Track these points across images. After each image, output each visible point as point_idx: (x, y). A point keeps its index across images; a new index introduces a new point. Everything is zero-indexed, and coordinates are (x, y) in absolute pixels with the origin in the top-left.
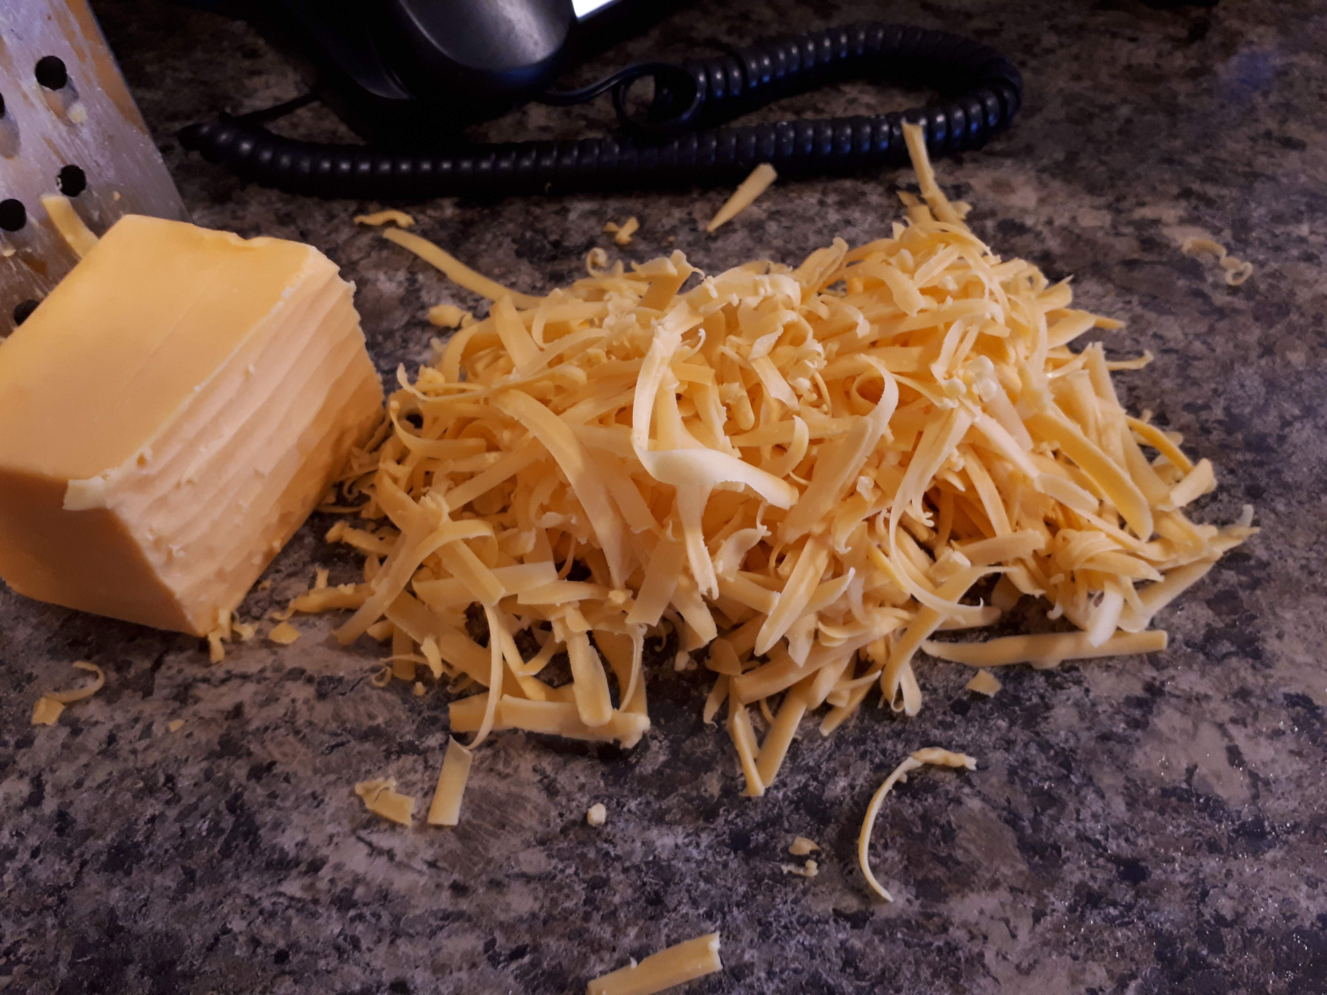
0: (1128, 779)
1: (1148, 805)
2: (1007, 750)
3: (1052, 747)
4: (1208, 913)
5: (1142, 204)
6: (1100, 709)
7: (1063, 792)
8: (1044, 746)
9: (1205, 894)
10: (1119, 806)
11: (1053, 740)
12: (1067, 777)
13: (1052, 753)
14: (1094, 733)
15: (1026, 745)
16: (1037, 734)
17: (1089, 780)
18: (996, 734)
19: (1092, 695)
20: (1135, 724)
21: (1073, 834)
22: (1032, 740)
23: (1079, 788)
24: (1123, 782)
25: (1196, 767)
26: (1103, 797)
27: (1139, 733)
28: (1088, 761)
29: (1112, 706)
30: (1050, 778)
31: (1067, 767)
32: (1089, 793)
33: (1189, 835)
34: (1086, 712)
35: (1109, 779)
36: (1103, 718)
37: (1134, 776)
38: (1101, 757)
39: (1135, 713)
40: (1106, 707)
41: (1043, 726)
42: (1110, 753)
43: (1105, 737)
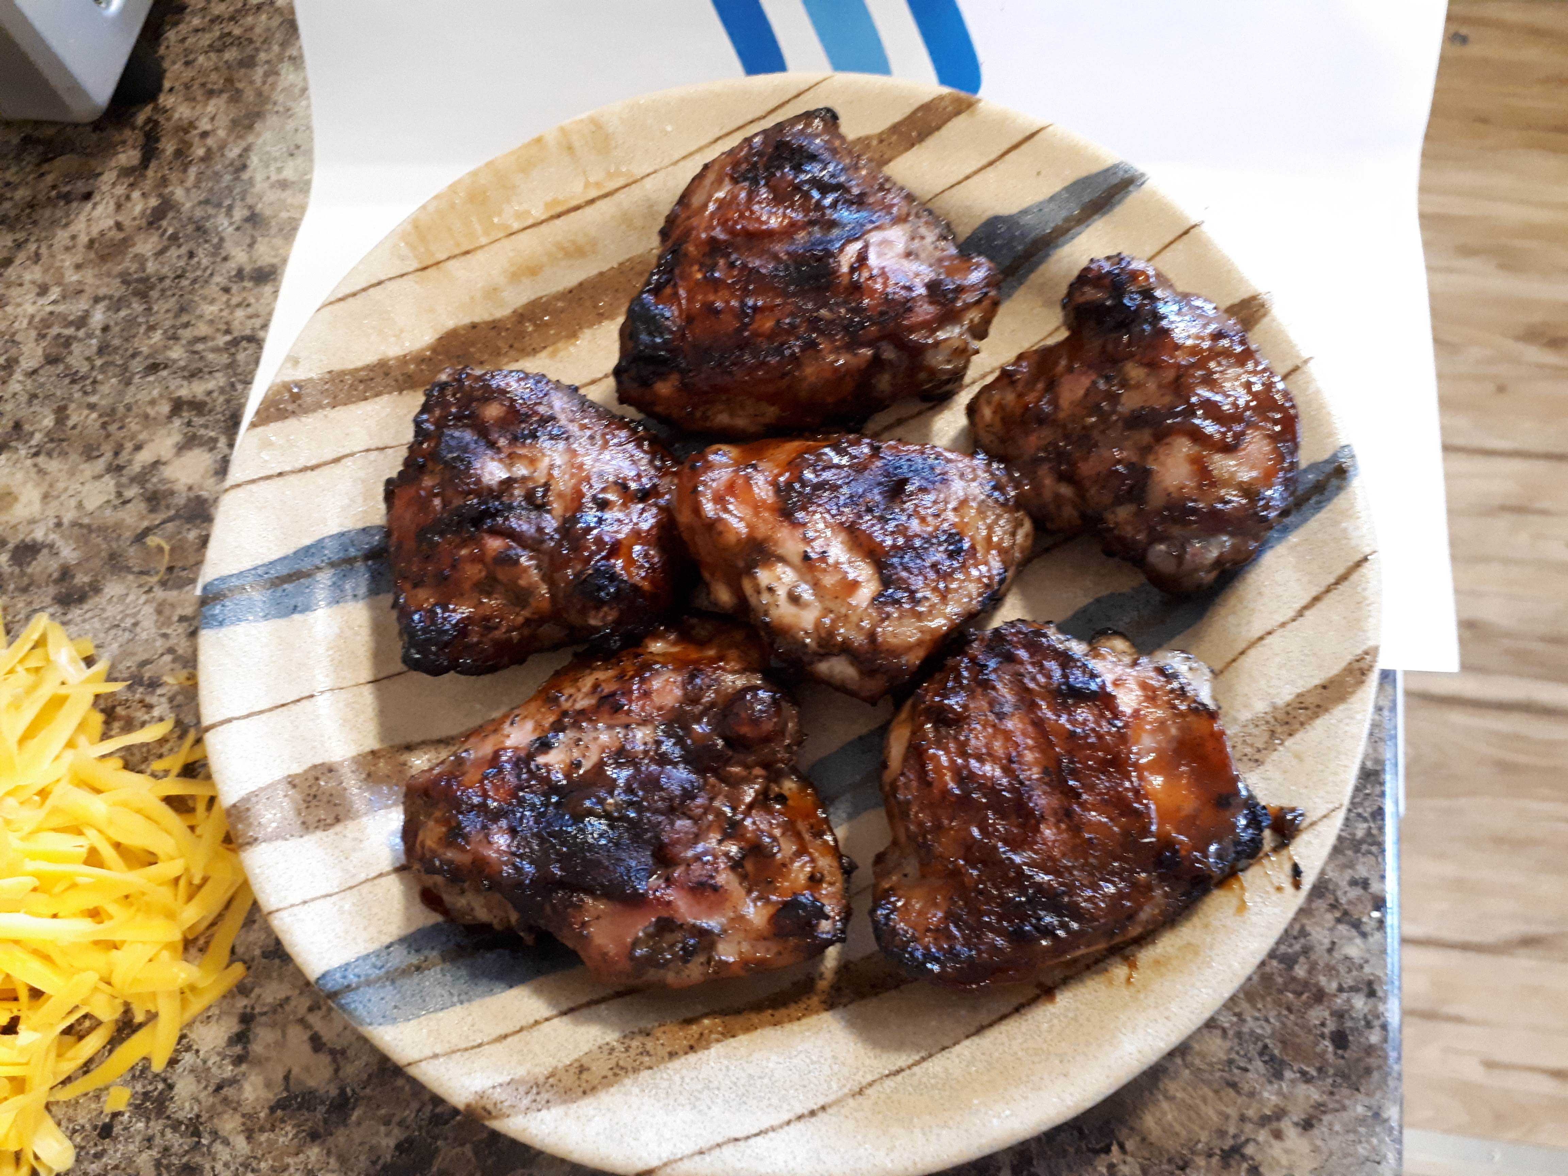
0: (243, 1116)
1: (262, 1130)
2: (149, 1148)
3: (181, 1123)
5: (138, 448)
6: (210, 1063)
7: (198, 1159)
8: (176, 1126)
10: (240, 1143)
11: (181, 1115)
12: (199, 1143)
13: (183, 1128)
14: (211, 1089)
15: (163, 1134)
16: (168, 1118)
17: (215, 1134)
18: (138, 1139)
19: (201, 1053)
20: (238, 1060)
22: (166, 1126)
23: (209, 1147)
24: (241, 1120)
25: (290, 1072)
26: (228, 1144)
27: (244, 1067)
28: (211, 1118)
29: (219, 1054)
30: (187, 1152)
31: (197, 1134)
32: (218, 1147)
33: (296, 1136)
34: (200, 1073)
35: (230, 1124)
36: (214, 1070)
37: (247, 1109)
38: (220, 1108)
39: (238, 1049)
40: (214, 1059)
41: (172, 1107)
42: (225, 1101)
43: (219, 1088)
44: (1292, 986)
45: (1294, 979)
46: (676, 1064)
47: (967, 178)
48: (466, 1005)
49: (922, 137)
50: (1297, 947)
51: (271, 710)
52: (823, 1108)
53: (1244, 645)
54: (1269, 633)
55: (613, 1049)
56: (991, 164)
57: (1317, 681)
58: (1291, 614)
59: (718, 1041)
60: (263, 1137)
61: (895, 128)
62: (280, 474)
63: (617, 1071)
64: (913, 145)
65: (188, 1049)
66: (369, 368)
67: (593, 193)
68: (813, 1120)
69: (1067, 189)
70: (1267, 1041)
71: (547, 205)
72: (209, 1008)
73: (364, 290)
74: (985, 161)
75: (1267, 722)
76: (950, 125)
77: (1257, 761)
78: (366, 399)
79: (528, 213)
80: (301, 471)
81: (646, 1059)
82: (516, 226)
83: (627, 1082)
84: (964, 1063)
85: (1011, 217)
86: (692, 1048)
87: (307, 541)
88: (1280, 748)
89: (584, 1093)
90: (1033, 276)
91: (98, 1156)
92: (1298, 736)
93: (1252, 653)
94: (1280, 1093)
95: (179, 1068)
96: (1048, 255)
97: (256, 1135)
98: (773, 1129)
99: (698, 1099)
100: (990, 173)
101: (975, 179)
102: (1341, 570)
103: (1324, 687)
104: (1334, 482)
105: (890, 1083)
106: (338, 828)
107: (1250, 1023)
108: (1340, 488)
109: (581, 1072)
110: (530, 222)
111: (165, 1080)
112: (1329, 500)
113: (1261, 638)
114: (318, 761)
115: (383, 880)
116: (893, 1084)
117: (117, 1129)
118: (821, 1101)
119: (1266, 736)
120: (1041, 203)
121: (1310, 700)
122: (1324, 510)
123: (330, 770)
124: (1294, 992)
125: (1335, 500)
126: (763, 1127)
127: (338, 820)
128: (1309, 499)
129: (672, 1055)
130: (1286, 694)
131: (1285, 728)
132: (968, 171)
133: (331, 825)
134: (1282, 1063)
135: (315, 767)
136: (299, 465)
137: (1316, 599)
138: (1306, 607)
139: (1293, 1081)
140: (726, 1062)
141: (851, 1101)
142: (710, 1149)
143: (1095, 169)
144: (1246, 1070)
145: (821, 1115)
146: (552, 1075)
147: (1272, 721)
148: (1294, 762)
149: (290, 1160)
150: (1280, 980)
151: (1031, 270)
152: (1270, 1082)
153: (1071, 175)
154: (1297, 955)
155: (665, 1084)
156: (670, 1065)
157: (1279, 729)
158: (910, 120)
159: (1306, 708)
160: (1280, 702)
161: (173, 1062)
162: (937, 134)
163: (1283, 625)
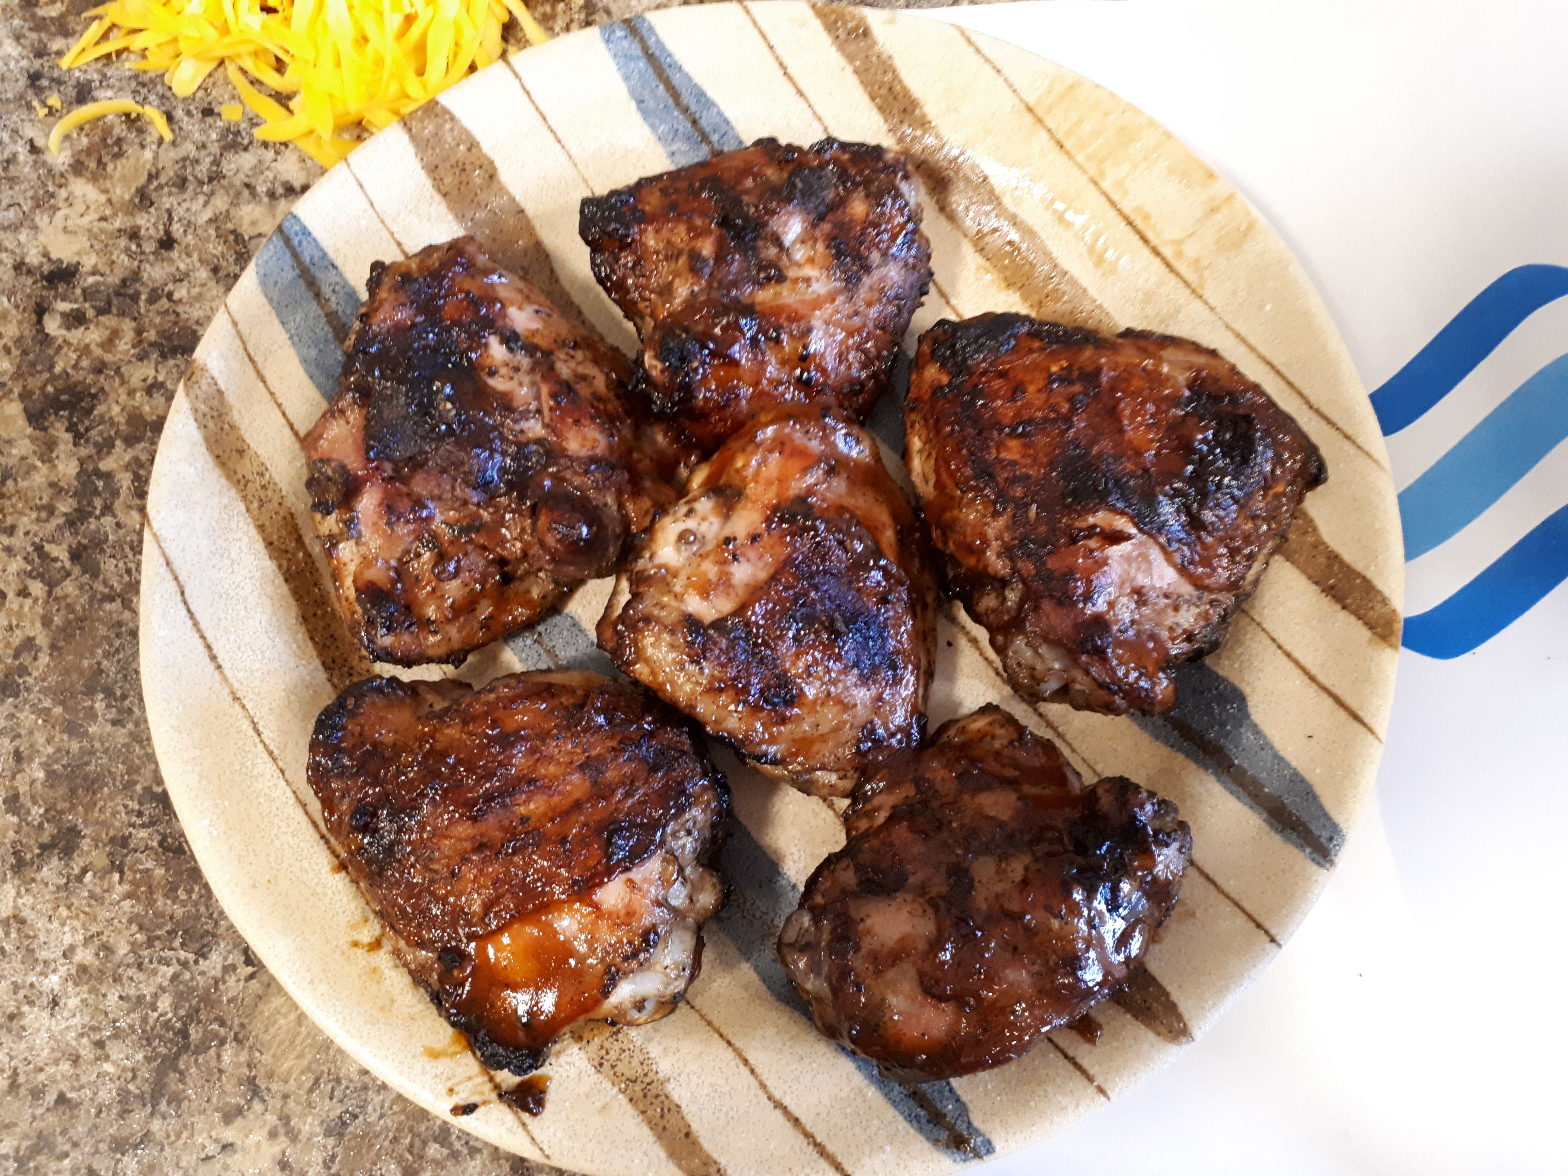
0: (228, 211)
1: (217, 228)
2: (197, 148)
3: (218, 166)
4: (170, 287)
6: (267, 173)
7: (191, 187)
8: (216, 163)
9: (181, 280)
10: (206, 215)
11: (224, 164)
12: (204, 184)
13: (215, 169)
14: (246, 180)
15: (209, 154)
16: (222, 155)
17: (211, 194)
18: (204, 138)
19: (274, 164)
20: (272, 195)
21: (168, 206)
22: (215, 155)
23: (202, 192)
24: (224, 210)
26: (204, 206)
27: (266, 200)
28: (224, 187)
29: (275, 178)
30: (196, 177)
31: (211, 180)
32: (201, 199)
33: (214, 256)
34: (259, 168)
35: (220, 203)
36: (262, 178)
37: (233, 212)
38: (232, 192)
39: (280, 190)
40: (271, 175)
41: (229, 155)
42: (238, 194)
43: (248, 186)
44: (418, 1143)
45: (425, 1143)
46: (253, 532)
47: (1288, 655)
48: (289, 342)
49: (1330, 591)
50: (457, 1145)
51: (537, 109)
52: (219, 667)
53: (738, 1044)
54: (752, 1071)
55: (262, 475)
56: (1312, 678)
57: (694, 1127)
58: (777, 1095)
59: (280, 567)
60: (212, 232)
61: (1334, 558)
62: (771, 47)
63: (242, 482)
64: (1317, 583)
65: (277, 153)
66: (906, 93)
67: (1167, 252)
68: (207, 659)
69: (1296, 773)
70: (361, 1118)
71: (1139, 209)
72: (311, 159)
73: (987, 60)
74: (1314, 671)
75: (646, 1075)
76: (1353, 619)
77: (601, 1065)
78: (873, 99)
79: (1126, 193)
80: (781, 64)
81: (256, 505)
82: (1106, 185)
83: (233, 492)
84: (268, 792)
85: (1247, 716)
86: (271, 544)
87: (711, 93)
88: (616, 1090)
89: (218, 457)
90: (1181, 757)
91: (189, 113)
92: (628, 1108)
93: (729, 1053)
94: (312, 1135)
95: (262, 151)
96: (1206, 767)
97: (214, 226)
98: (196, 624)
99: (222, 556)
100: (1299, 681)
101: (1290, 665)
102: (830, 1148)
103: (687, 1135)
104: (944, 1135)
105: (246, 726)
106: (438, 197)
107: (378, 1099)
108: (936, 1142)
109: (238, 451)
110: (1116, 197)
111: (251, 143)
112: (920, 1130)
113: (746, 1062)
114: (497, 164)
115: (394, 246)
116: (245, 727)
117: (210, 120)
118: (226, 666)
119: (629, 1074)
120: (1272, 748)
121: (672, 1120)
122: (907, 1125)
123: (491, 177)
124: (412, 1145)
125: (921, 1138)
126: (198, 616)
127: (445, 195)
128: (922, 1106)
129: (261, 528)
130: (678, 1093)
131: (640, 1094)
132: (1296, 654)
133: (439, 190)
134: (341, 1135)
135: (491, 163)
136: (786, 61)
137: (796, 1122)
138: (785, 1110)
139: (325, 1147)
140: (257, 575)
141: (227, 691)
142: (172, 571)
143: (1327, 802)
144: (331, 1098)
145: (211, 666)
146: (232, 427)
147: (647, 1080)
148: (598, 1104)
149: (195, 256)
150: (423, 1128)
151: (1188, 755)
152: (322, 1122)
153: (1314, 775)
154: (450, 1146)
155: (233, 525)
156: (252, 526)
157: (638, 1087)
158: (1349, 572)
159: (662, 1117)
160: (670, 1087)
161: (265, 145)
162: (1338, 607)
163: (763, 1086)
